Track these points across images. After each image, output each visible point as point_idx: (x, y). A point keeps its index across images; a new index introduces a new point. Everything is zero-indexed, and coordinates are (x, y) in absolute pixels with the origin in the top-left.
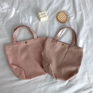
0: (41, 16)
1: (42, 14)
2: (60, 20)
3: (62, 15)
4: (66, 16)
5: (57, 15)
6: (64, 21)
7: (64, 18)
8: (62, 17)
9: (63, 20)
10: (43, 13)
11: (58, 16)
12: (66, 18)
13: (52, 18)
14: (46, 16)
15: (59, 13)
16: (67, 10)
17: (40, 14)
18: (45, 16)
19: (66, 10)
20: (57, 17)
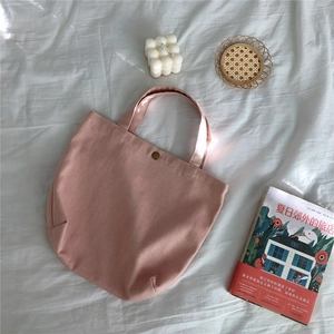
0: (155, 55)
1: (158, 48)
2: (232, 73)
3: (242, 56)
4: (256, 61)
5: (221, 54)
6: (246, 78)
7: (246, 69)
8: (242, 65)
9: (241, 73)
10: (164, 41)
11: (226, 59)
12: (255, 70)
13: (199, 64)
14: (176, 54)
15: (231, 44)
16: (265, 38)
17: (151, 44)
18: (170, 55)
19: (258, 35)
20: (219, 62)
